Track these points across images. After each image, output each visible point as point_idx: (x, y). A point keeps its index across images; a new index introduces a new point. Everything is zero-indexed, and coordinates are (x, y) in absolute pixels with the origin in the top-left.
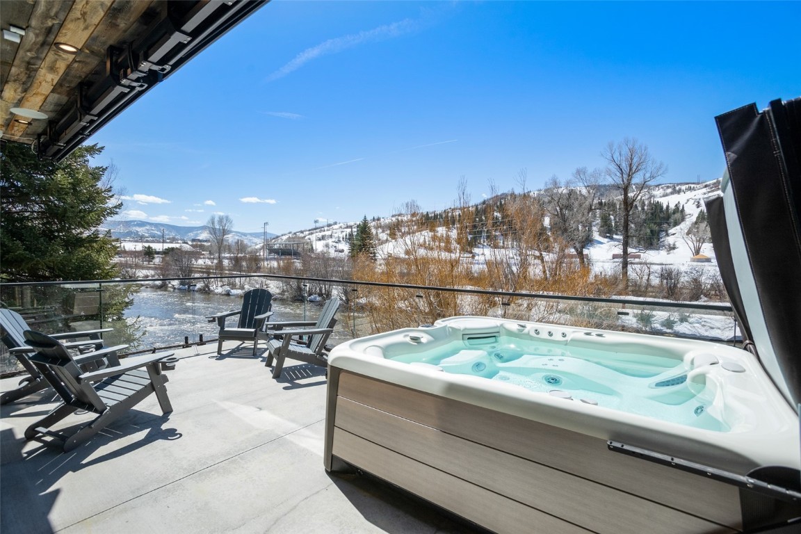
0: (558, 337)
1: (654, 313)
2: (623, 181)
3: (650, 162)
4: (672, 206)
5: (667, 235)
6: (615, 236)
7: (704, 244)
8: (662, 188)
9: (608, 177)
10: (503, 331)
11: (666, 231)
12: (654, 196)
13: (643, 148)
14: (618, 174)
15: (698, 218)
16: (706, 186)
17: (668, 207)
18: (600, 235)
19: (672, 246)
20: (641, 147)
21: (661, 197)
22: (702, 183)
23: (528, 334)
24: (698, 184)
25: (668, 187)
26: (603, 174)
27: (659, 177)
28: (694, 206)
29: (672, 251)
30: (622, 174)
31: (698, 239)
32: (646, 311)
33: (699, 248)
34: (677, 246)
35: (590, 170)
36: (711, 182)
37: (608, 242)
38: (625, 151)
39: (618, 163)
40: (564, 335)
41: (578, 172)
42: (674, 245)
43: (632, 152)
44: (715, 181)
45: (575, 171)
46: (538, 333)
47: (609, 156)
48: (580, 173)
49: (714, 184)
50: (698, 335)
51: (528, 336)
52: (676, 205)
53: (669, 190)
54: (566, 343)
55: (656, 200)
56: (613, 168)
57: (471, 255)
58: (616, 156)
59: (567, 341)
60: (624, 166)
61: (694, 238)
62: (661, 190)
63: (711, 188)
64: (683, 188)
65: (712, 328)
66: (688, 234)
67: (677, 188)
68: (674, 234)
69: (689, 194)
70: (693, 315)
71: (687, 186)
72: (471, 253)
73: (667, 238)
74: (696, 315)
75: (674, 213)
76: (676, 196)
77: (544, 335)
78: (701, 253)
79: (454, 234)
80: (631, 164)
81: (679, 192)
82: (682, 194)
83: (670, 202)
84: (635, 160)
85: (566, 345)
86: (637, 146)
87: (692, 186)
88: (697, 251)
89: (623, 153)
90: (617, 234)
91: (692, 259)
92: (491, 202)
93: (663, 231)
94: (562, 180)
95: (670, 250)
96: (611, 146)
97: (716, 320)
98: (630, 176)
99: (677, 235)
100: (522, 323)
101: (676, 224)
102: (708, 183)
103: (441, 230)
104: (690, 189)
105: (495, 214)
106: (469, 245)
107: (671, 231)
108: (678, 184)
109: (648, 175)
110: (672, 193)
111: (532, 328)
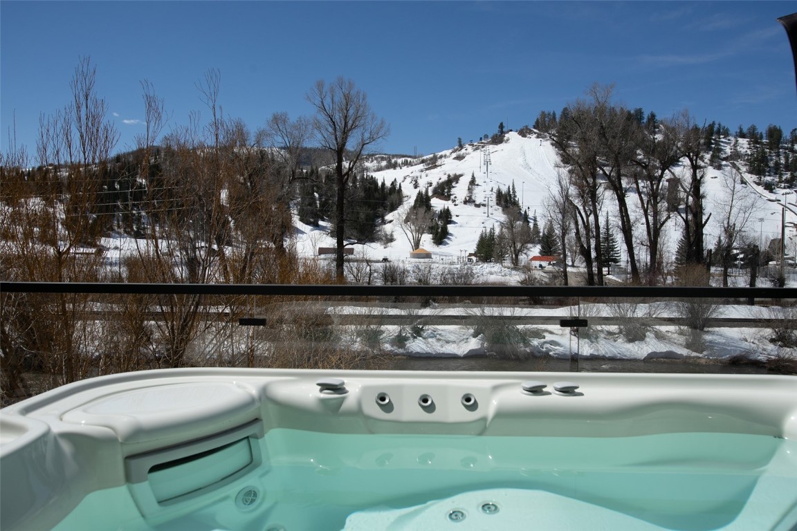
0: (453, 411)
1: (383, 328)
2: (336, 139)
3: (370, 117)
4: (388, 184)
5: (384, 222)
6: (321, 223)
7: (423, 235)
8: (376, 159)
9: (316, 132)
10: (269, 413)
11: (383, 217)
12: (367, 169)
13: (361, 97)
14: (330, 129)
15: (416, 201)
16: (423, 162)
17: (383, 184)
18: (301, 220)
19: (389, 237)
20: (358, 93)
21: (375, 171)
22: (419, 157)
23: (358, 412)
24: (415, 157)
25: (383, 159)
26: (310, 127)
27: (381, 139)
28: (412, 186)
29: (389, 244)
30: (335, 129)
31: (417, 228)
32: (372, 326)
33: (419, 241)
34: (395, 237)
35: (293, 118)
36: (428, 157)
37: (312, 230)
38: (339, 97)
39: (330, 112)
40: (469, 401)
41: (276, 119)
42: (392, 235)
43: (348, 99)
44: (431, 156)
45: (270, 117)
46: (388, 408)
47: (318, 102)
48: (278, 120)
49: (431, 159)
50: (434, 353)
51: (357, 421)
52: (392, 183)
53: (384, 163)
54: (482, 428)
55: (370, 174)
56: (322, 118)
57: (94, 250)
58: (328, 102)
59: (484, 419)
60: (338, 117)
61: (413, 227)
62: (375, 161)
63: (429, 164)
64: (400, 161)
65: (448, 342)
66: (406, 221)
67: (393, 161)
68: (391, 222)
69: (406, 170)
70: (427, 327)
71: (404, 159)
72: (94, 246)
73: (384, 226)
74: (430, 327)
75: (390, 194)
76: (391, 170)
77: (409, 410)
78: (421, 247)
79: (60, 211)
80: (346, 117)
81: (394, 166)
82: (398, 168)
83: (385, 177)
84: (351, 112)
85: (481, 434)
86: (353, 92)
87: (409, 159)
88: (417, 244)
89: (336, 99)
90: (323, 220)
91: (411, 254)
92: (131, 159)
93: (378, 217)
94: (252, 129)
95: (387, 243)
96: (320, 85)
97: (450, 332)
98: (345, 133)
99: (395, 223)
100: (333, 376)
101: (393, 208)
102: (425, 158)
103: (35, 203)
104: (406, 164)
105: (139, 180)
106: (88, 233)
107: (388, 217)
108: (394, 156)
109: (367, 135)
110: (388, 167)
111: (366, 389)
